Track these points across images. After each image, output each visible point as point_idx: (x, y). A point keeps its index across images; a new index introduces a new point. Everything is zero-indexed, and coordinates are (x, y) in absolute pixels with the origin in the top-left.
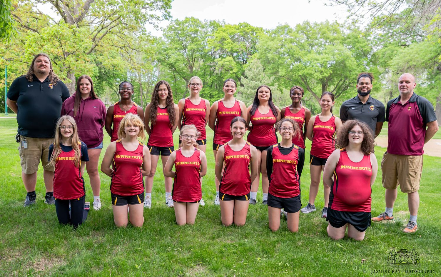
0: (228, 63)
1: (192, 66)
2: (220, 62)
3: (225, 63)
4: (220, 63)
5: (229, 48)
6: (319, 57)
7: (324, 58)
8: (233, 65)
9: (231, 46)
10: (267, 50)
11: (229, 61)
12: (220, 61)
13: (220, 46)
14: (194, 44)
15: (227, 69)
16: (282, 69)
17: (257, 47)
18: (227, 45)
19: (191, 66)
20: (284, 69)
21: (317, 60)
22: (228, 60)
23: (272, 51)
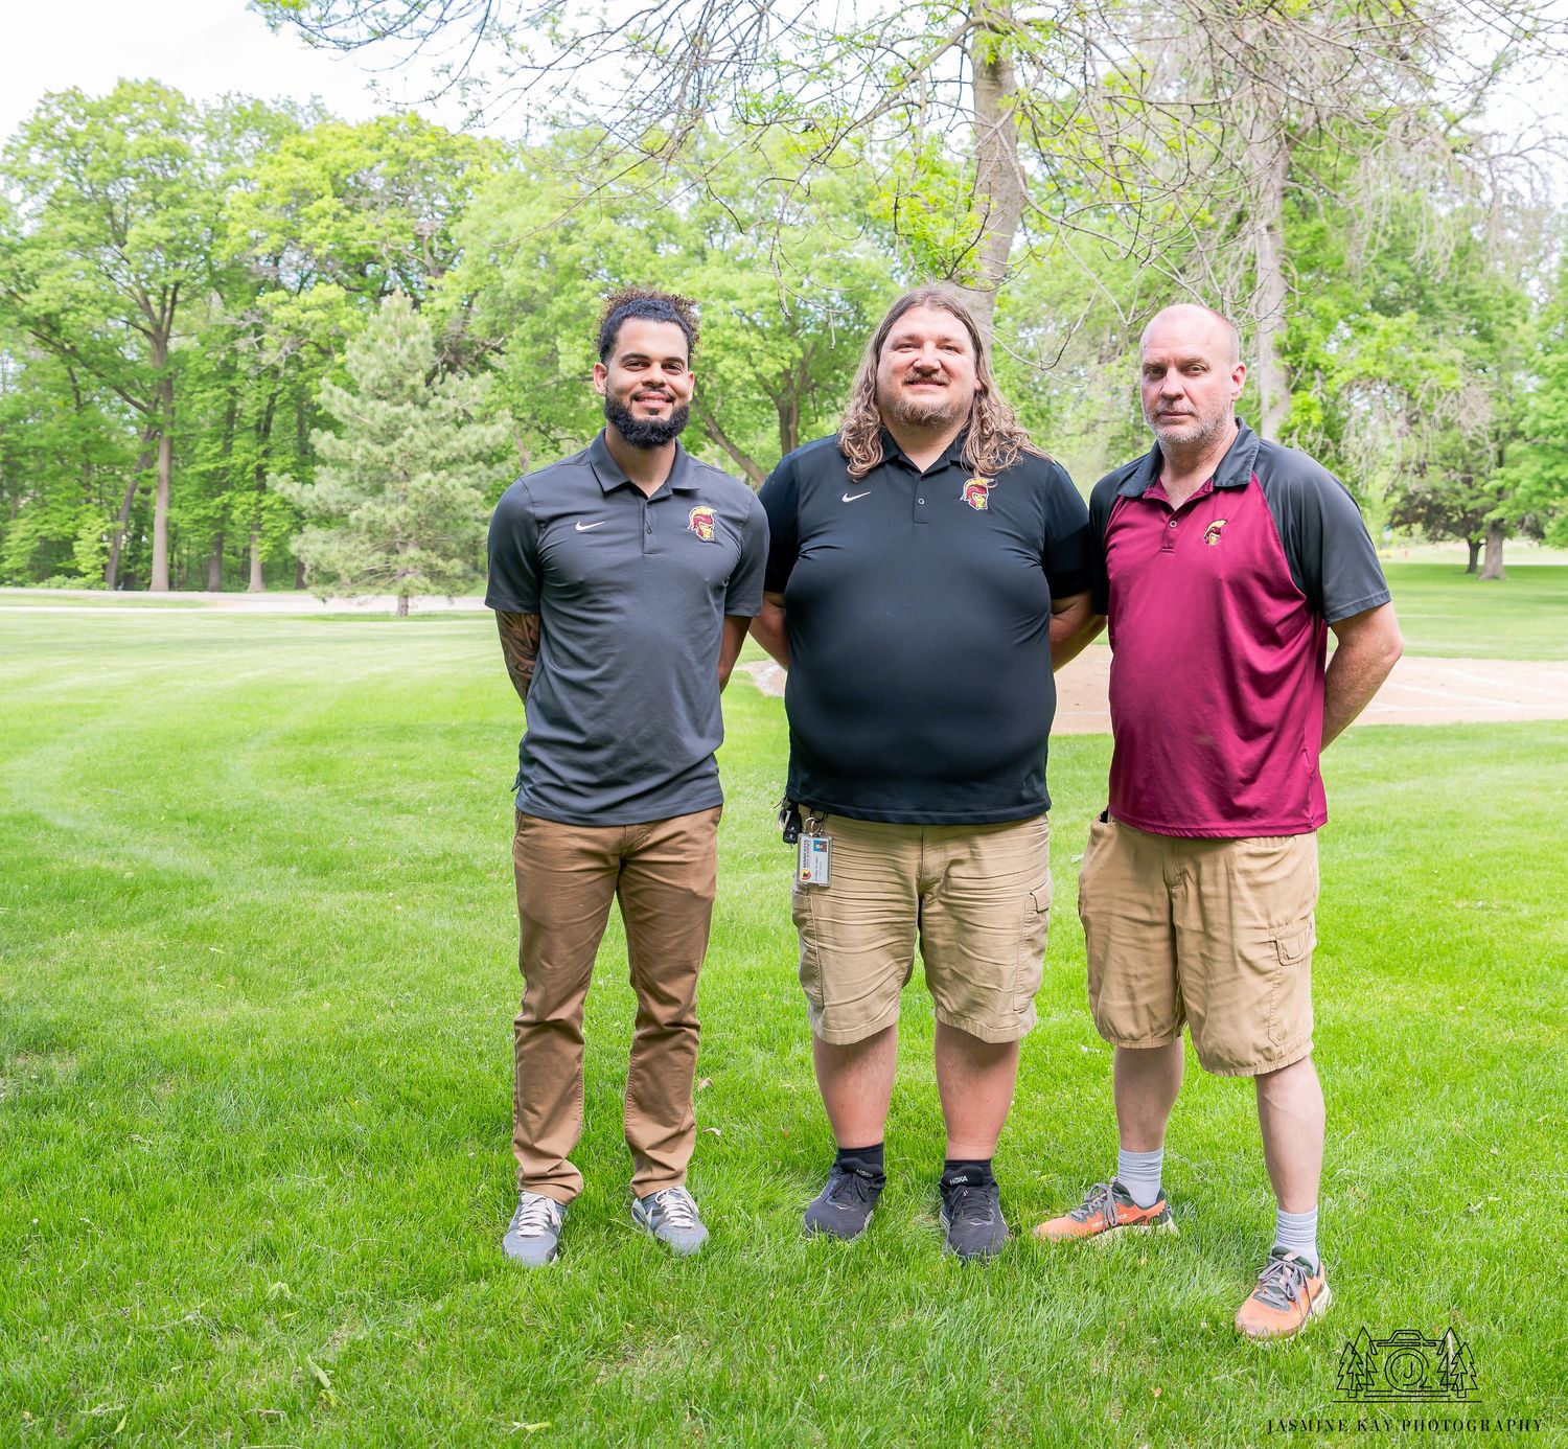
0: (319, 315)
1: (164, 329)
2: (283, 308)
3: (309, 314)
4: (280, 314)
5: (323, 237)
6: (740, 281)
7: (760, 290)
8: (344, 323)
9: (332, 231)
10: (504, 249)
11: (327, 306)
12: (284, 303)
13: (283, 231)
14: (161, 216)
15: (324, 346)
16: (572, 340)
17: (460, 234)
18: (314, 223)
19: (158, 328)
20: (582, 341)
21: (730, 296)
22: (320, 302)
23: (520, 258)
